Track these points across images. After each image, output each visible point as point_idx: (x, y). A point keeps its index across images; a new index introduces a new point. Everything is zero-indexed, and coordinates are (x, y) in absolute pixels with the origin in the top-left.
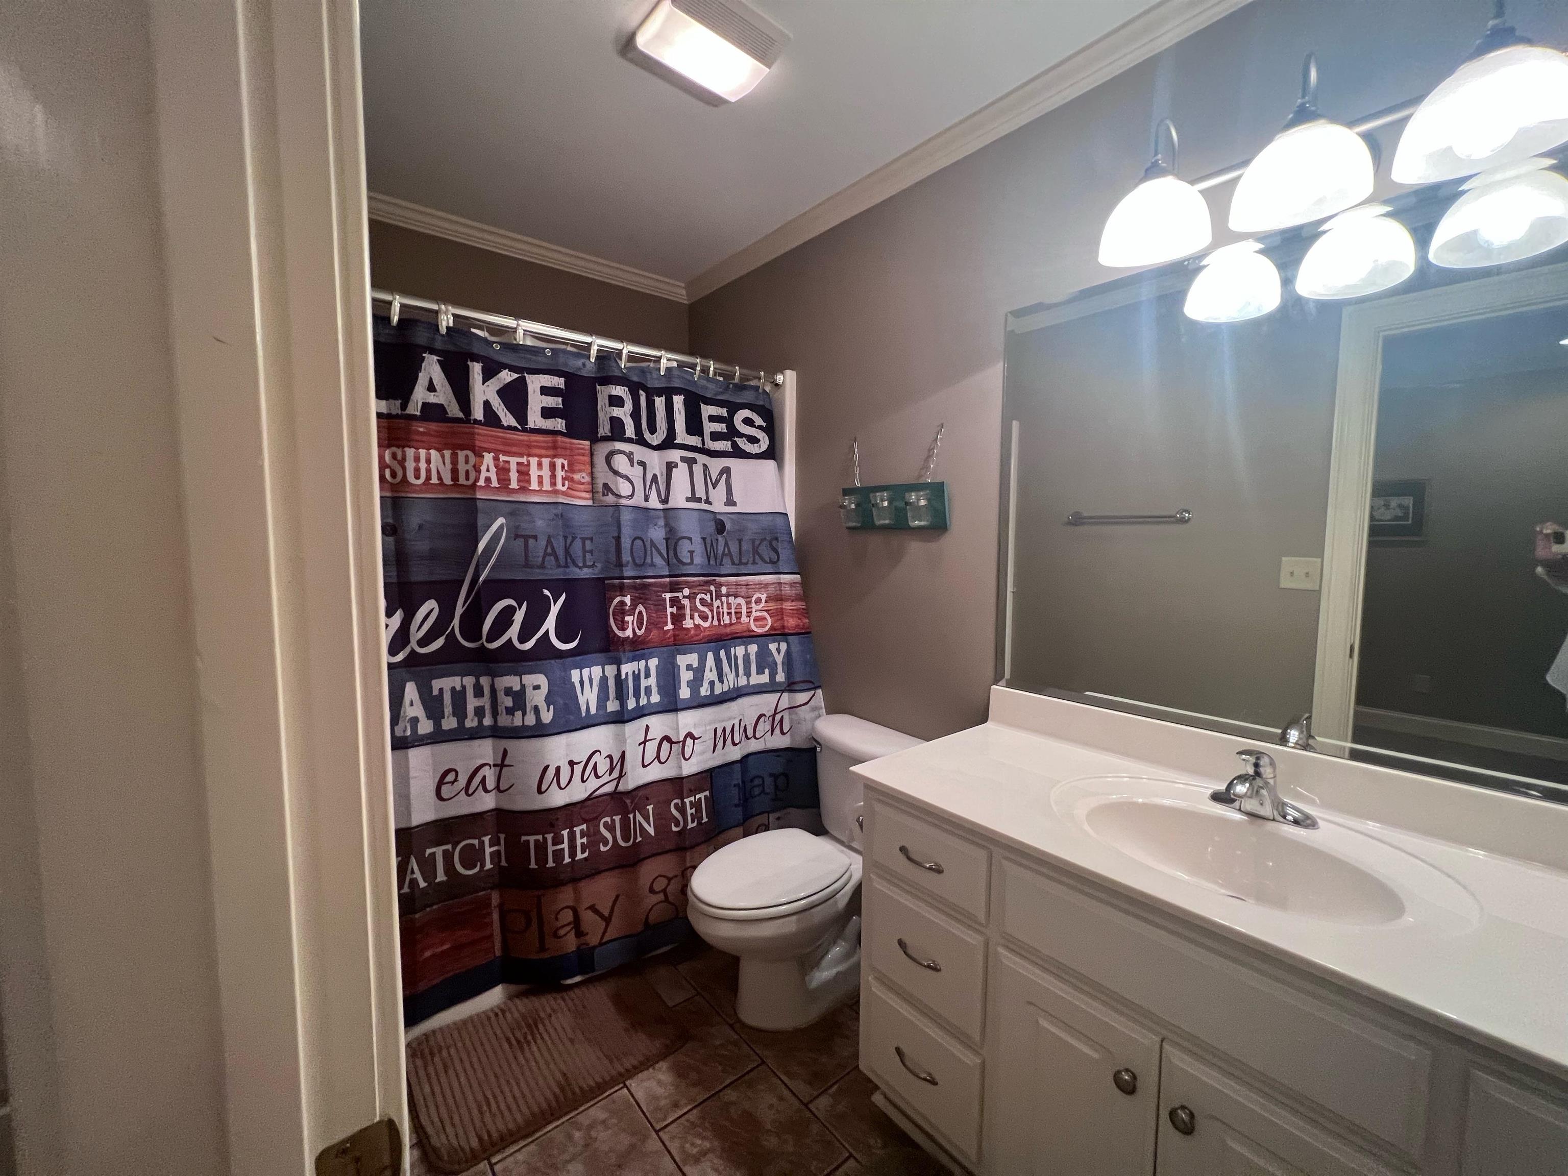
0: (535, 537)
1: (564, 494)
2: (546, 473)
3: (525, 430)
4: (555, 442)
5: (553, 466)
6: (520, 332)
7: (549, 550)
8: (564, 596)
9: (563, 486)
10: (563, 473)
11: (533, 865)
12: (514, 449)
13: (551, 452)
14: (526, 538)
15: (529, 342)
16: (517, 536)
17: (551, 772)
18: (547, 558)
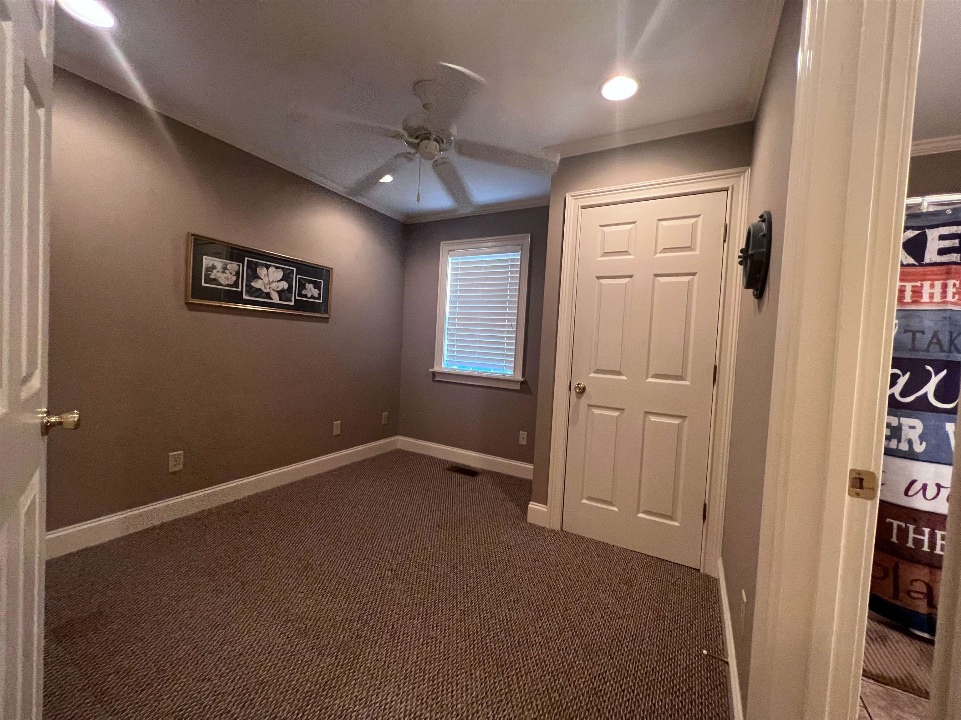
0: (923, 332)
1: (953, 303)
2: (938, 290)
3: (922, 265)
4: (949, 269)
5: (945, 286)
6: (925, 204)
7: (934, 341)
8: (944, 372)
9: (954, 298)
10: (954, 290)
11: (894, 539)
12: (910, 278)
13: (943, 277)
14: (914, 333)
15: (932, 209)
16: (906, 331)
17: (917, 486)
18: (932, 346)
